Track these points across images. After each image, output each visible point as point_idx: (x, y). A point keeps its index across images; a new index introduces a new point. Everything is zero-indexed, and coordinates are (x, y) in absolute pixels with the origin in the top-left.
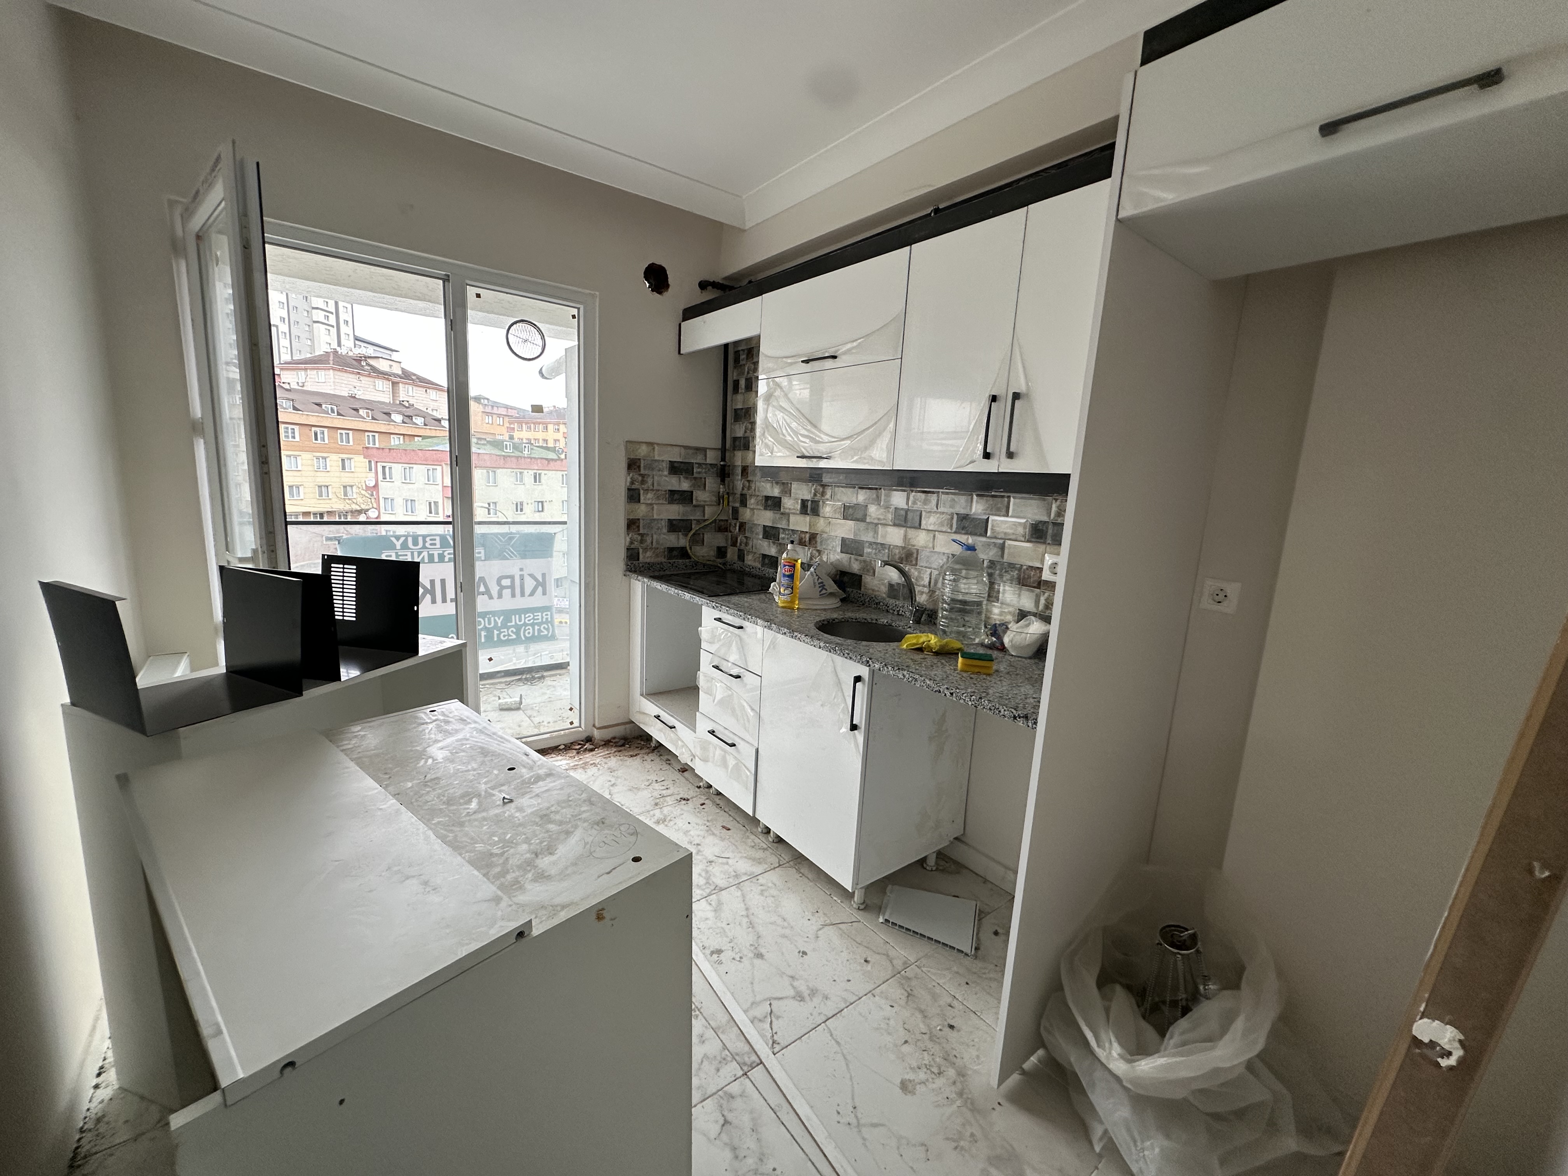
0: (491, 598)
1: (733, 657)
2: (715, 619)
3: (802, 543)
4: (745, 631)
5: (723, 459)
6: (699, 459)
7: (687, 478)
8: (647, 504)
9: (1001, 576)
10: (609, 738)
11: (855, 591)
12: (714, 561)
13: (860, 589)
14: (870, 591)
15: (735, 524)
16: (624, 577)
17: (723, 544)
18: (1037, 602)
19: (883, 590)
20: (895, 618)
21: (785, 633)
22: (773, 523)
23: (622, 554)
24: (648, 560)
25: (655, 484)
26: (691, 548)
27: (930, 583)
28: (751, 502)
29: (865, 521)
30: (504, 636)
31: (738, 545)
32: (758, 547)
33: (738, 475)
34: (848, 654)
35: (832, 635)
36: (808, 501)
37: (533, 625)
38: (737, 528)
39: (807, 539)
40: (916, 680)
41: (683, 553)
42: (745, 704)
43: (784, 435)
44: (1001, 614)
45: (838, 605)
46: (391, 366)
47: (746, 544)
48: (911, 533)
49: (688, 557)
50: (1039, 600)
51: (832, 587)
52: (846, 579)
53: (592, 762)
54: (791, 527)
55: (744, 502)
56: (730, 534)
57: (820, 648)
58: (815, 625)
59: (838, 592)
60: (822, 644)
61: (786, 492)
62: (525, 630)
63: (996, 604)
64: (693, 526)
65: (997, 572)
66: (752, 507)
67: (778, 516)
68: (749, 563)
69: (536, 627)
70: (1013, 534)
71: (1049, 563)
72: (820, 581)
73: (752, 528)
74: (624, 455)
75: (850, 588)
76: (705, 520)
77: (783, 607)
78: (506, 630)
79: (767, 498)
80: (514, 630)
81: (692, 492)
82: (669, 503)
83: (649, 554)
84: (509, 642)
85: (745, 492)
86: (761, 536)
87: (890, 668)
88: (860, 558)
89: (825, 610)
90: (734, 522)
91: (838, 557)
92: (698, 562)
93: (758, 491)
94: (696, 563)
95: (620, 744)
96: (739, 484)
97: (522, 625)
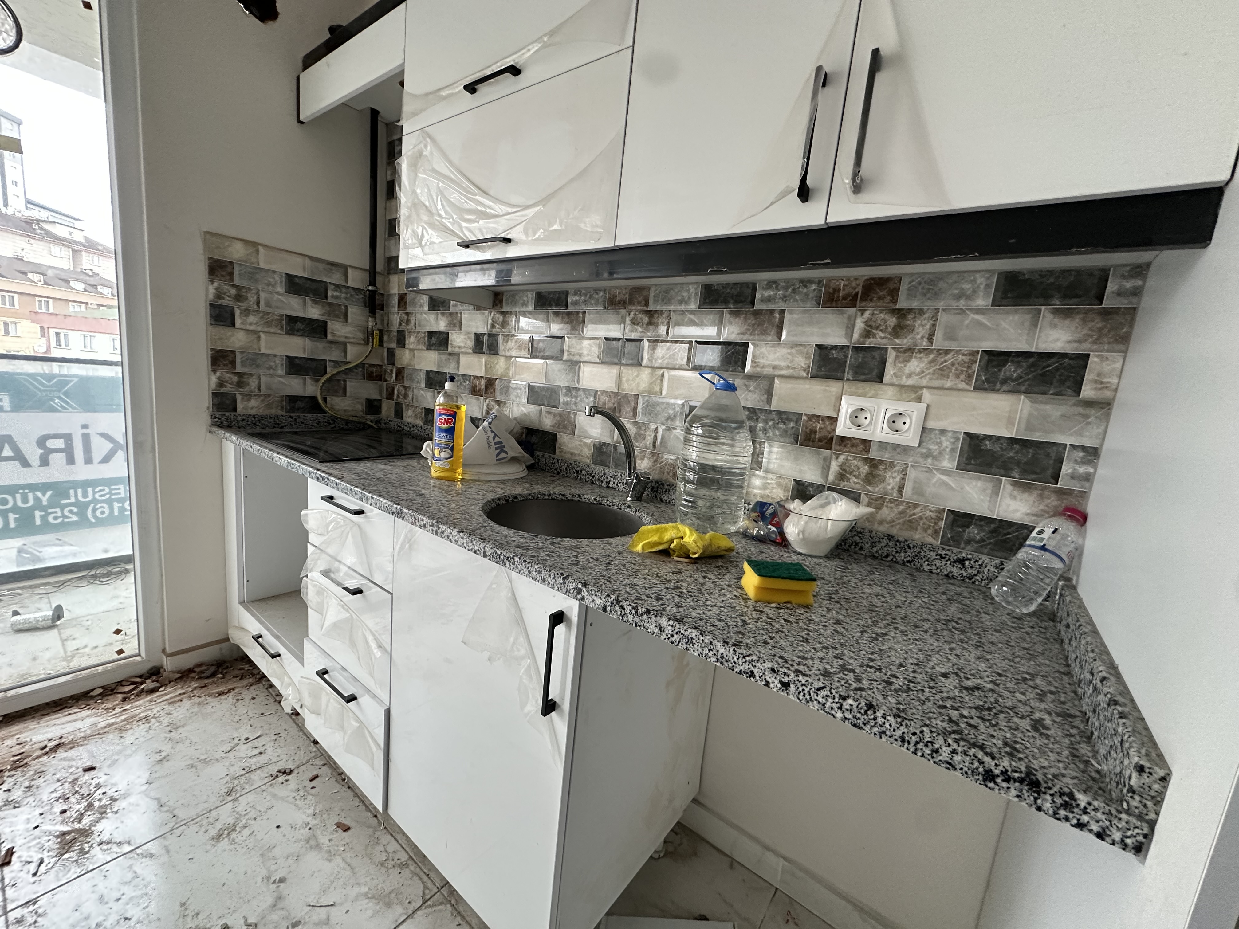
0: (25, 463)
1: (350, 559)
2: (322, 498)
3: (475, 392)
4: (366, 517)
5: (373, 282)
6: (335, 278)
7: (315, 302)
8: (247, 331)
9: (765, 430)
10: (191, 666)
11: (547, 455)
12: (361, 417)
13: (554, 453)
14: (568, 456)
15: (392, 371)
16: (208, 434)
17: (375, 396)
18: (826, 469)
19: (586, 454)
20: (604, 492)
21: (424, 526)
22: (439, 366)
23: (206, 401)
24: (253, 412)
25: (262, 303)
26: (325, 399)
27: (655, 442)
28: (411, 341)
29: (562, 360)
30: (55, 518)
31: (395, 397)
32: (420, 399)
33: (393, 307)
34: (540, 572)
35: (509, 526)
36: (484, 334)
37: (110, 502)
38: (394, 375)
39: (483, 387)
40: (690, 641)
41: (312, 404)
42: (370, 638)
43: (440, 216)
44: (765, 487)
45: (523, 474)
46: (70, 233)
47: (406, 396)
48: (629, 373)
49: (320, 410)
50: (829, 467)
51: (514, 449)
52: (534, 439)
53: (142, 715)
54: (462, 372)
55: (401, 342)
56: (385, 384)
57: (485, 556)
58: (483, 509)
59: (524, 457)
60: (489, 551)
61: (455, 326)
62: (94, 510)
63: (757, 472)
64: (328, 370)
65: (760, 425)
66: (411, 347)
67: (444, 357)
68: (409, 420)
69: (116, 505)
70: (788, 367)
71: (850, 411)
72: (497, 440)
73: (411, 374)
74: (201, 252)
75: (540, 451)
76: (347, 363)
77: (438, 478)
78: (58, 510)
79: (431, 334)
80: (75, 510)
81: (325, 323)
82: (287, 333)
83: (253, 403)
84: (64, 526)
85: (403, 328)
86: (423, 385)
87: (628, 609)
88: (554, 410)
89: (503, 481)
90: (390, 367)
91: (525, 410)
92: (337, 418)
93: (420, 326)
94: (335, 419)
95: (208, 673)
96: (396, 318)
97: (89, 503)
